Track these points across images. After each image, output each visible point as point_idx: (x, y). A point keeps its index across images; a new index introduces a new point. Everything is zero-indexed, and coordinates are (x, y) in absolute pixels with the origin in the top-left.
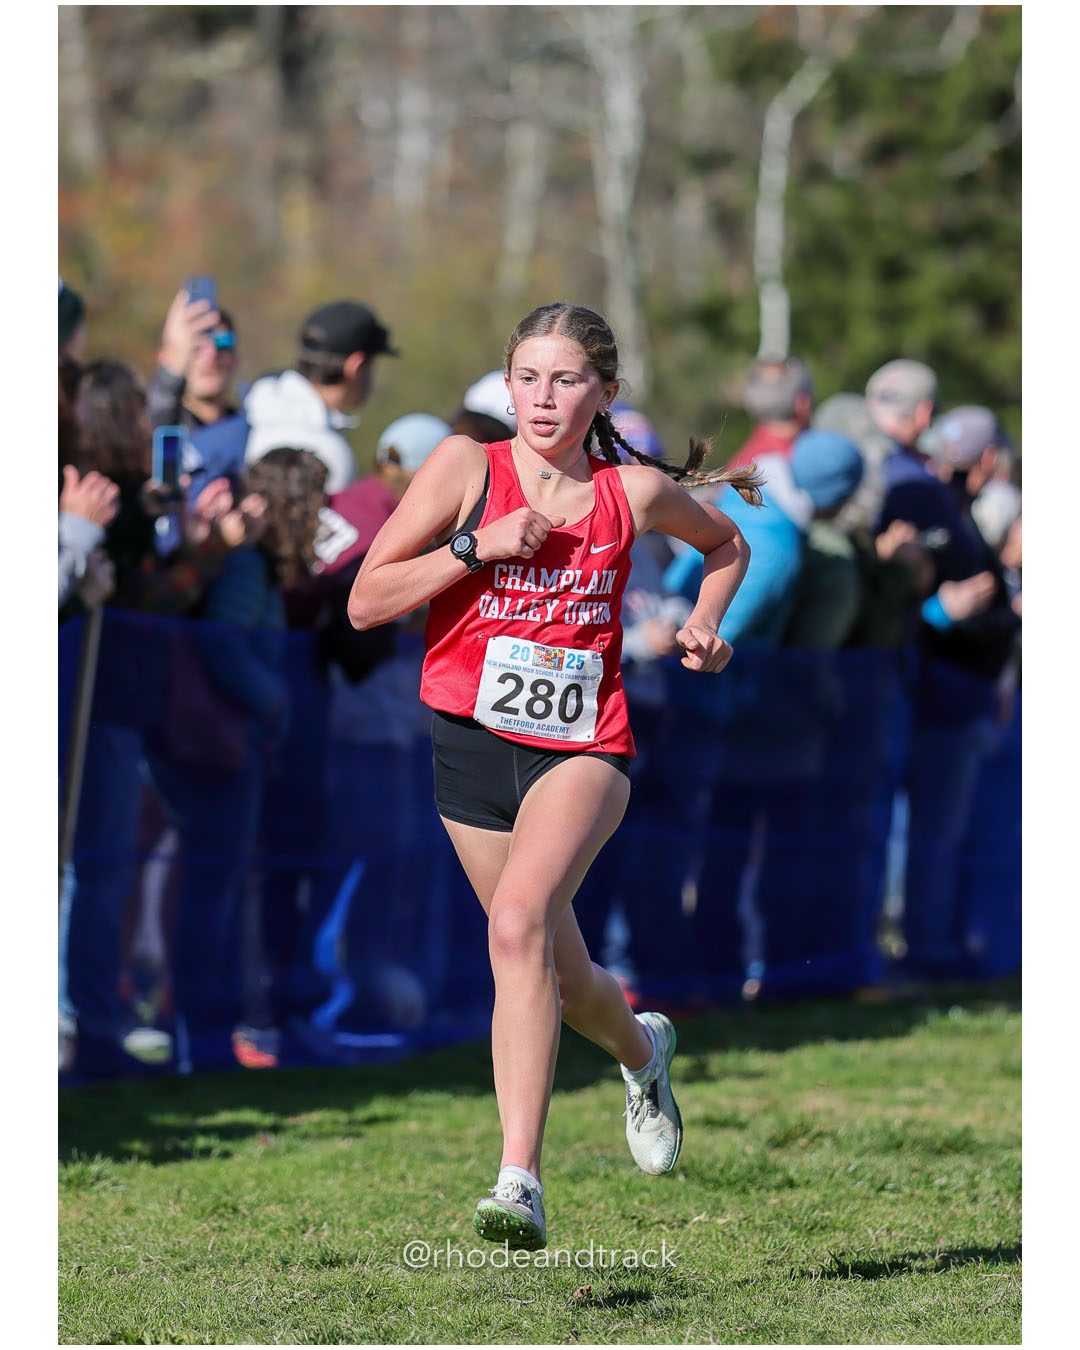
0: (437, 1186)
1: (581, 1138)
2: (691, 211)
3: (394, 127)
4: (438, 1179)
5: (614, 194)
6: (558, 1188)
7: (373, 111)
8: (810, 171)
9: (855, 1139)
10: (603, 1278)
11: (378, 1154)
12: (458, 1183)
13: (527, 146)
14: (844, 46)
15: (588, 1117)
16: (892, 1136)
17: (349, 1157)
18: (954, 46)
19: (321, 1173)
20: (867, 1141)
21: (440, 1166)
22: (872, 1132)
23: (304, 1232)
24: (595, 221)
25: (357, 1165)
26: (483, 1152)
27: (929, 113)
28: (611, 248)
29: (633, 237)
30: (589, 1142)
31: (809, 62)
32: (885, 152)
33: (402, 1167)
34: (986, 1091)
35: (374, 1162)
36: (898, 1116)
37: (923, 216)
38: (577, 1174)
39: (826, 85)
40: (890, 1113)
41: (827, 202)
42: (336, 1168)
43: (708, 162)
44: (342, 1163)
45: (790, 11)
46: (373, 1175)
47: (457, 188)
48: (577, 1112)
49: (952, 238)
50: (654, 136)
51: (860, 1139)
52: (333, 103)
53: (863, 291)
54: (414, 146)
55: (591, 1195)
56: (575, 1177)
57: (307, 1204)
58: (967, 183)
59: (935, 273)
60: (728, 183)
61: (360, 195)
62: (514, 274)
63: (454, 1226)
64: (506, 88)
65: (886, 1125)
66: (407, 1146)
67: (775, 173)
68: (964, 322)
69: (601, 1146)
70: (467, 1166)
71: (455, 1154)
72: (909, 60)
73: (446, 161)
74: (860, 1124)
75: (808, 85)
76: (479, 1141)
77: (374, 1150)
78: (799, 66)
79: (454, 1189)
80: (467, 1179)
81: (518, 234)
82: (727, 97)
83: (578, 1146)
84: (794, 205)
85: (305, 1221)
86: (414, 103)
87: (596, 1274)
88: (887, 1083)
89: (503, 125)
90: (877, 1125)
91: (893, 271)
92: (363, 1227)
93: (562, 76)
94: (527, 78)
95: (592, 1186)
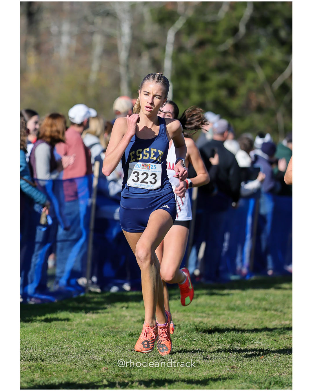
0: (64, 338)
1: (106, 325)
2: (145, 60)
3: (60, 33)
4: (65, 336)
5: (123, 55)
6: (99, 339)
7: (54, 29)
8: (180, 49)
9: (185, 327)
10: (111, 365)
11: (47, 329)
12: (70, 337)
13: (98, 40)
14: (190, 13)
15: (109, 319)
16: (196, 326)
17: (39, 329)
18: (222, 14)
19: (31, 333)
20: (188, 327)
21: (65, 332)
22: (190, 325)
23: (25, 350)
24: (117, 62)
25: (41, 331)
26: (78, 328)
27: (215, 33)
28: (122, 70)
29: (128, 67)
30: (108, 326)
31: (181, 18)
32: (201, 44)
33: (54, 332)
34: (224, 314)
35: (46, 331)
36: (197, 320)
37: (212, 62)
38: (104, 335)
39: (184, 24)
40: (195, 320)
41: (185, 59)
42: (35, 332)
43: (151, 46)
44: (37, 331)
45: (175, 3)
46: (46, 334)
47: (78, 52)
48: (105, 317)
49: (220, 69)
50: (135, 38)
51: (187, 327)
52: (42, 26)
53: (194, 84)
54: (65, 39)
55: (109, 341)
56: (104, 336)
57: (27, 342)
58: (225, 53)
59: (216, 79)
60: (156, 52)
61: (50, 53)
62: (93, 77)
63: (68, 349)
64: (93, 23)
65: (194, 323)
66: (56, 326)
67: (170, 49)
68: (223, 93)
69: (112, 327)
70: (73, 333)
71: (70, 329)
72: (209, 18)
73: (74, 44)
74: (187, 322)
75: (179, 24)
76: (77, 325)
77: (46, 327)
78: (177, 19)
79: (69, 339)
80: (73, 336)
81: (95, 66)
82: (156, 27)
83: (106, 327)
84: (175, 59)
85: (26, 347)
86: (66, 27)
87: (109, 363)
88: (195, 311)
89: (92, 33)
90: (192, 323)
91: (203, 78)
92: (42, 349)
93: (108, 20)
94: (98, 20)
95: (109, 338)
